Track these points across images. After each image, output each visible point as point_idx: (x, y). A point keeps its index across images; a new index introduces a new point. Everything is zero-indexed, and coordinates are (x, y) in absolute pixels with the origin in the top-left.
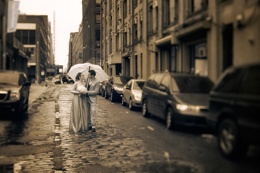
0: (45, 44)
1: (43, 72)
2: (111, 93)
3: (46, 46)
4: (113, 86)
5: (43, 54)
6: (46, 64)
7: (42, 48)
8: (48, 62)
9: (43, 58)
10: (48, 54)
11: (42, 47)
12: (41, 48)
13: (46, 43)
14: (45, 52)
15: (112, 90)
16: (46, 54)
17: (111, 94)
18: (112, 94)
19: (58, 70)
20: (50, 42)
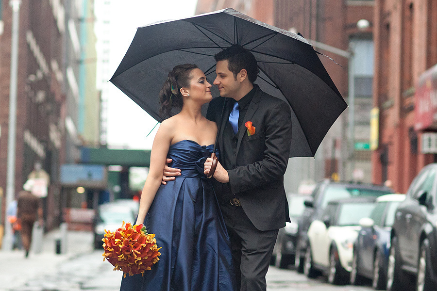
0: (55, 21)
1: (37, 177)
2: (420, 256)
3: (58, 34)
4: (429, 217)
5: (40, 75)
6: (54, 136)
7: (38, 42)
8: (70, 125)
9: (41, 96)
10: (66, 80)
11: (36, 37)
12: (30, 37)
13: (59, 13)
14: (55, 65)
15: (426, 242)
16: (59, 76)
17: (418, 266)
18: (423, 261)
19: (124, 177)
20: (81, 13)
